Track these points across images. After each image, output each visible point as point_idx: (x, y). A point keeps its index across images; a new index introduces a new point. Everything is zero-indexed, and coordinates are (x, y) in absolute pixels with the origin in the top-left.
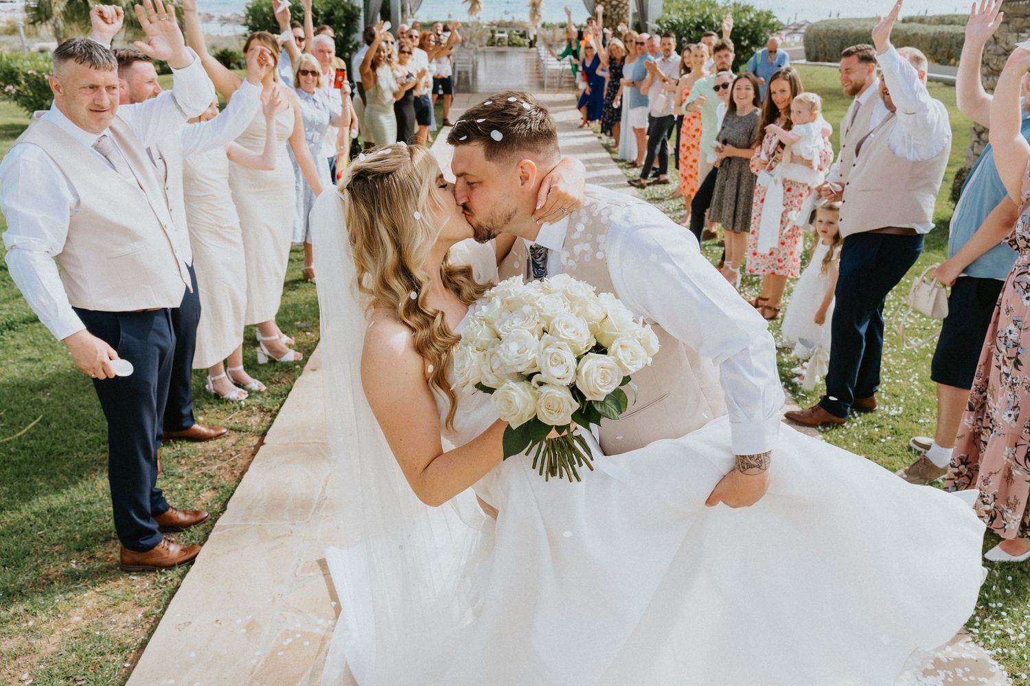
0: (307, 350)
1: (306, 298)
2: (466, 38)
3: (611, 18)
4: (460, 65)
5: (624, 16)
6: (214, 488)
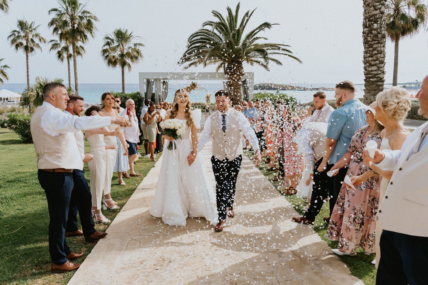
1: (122, 190)
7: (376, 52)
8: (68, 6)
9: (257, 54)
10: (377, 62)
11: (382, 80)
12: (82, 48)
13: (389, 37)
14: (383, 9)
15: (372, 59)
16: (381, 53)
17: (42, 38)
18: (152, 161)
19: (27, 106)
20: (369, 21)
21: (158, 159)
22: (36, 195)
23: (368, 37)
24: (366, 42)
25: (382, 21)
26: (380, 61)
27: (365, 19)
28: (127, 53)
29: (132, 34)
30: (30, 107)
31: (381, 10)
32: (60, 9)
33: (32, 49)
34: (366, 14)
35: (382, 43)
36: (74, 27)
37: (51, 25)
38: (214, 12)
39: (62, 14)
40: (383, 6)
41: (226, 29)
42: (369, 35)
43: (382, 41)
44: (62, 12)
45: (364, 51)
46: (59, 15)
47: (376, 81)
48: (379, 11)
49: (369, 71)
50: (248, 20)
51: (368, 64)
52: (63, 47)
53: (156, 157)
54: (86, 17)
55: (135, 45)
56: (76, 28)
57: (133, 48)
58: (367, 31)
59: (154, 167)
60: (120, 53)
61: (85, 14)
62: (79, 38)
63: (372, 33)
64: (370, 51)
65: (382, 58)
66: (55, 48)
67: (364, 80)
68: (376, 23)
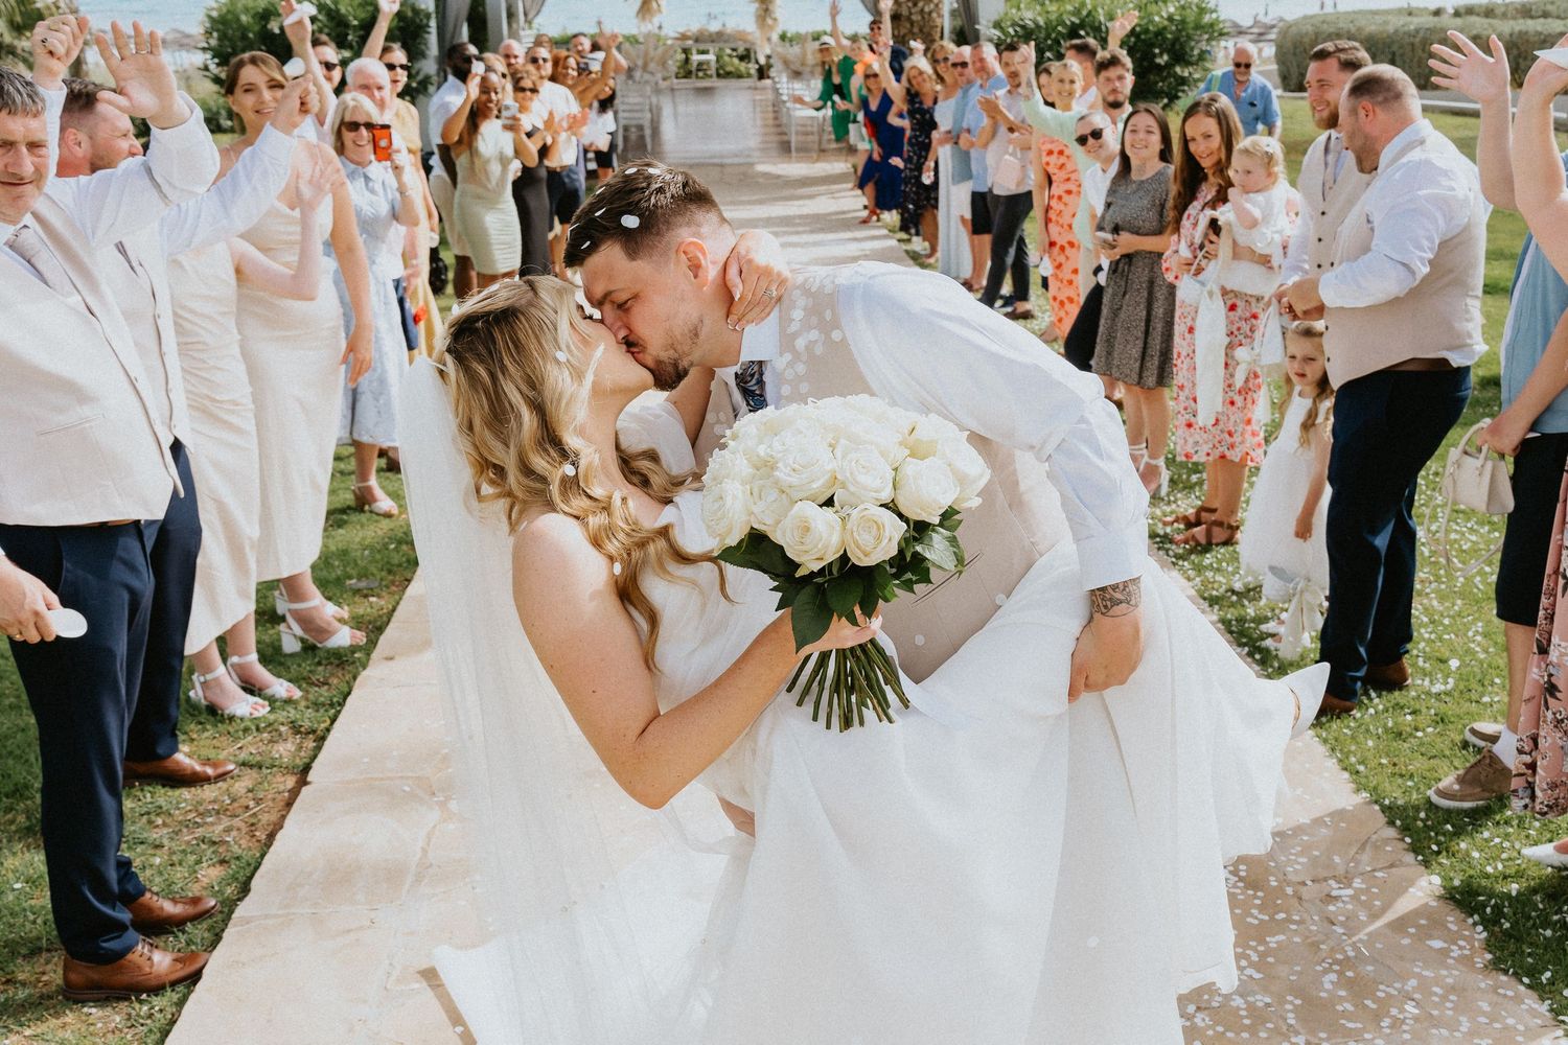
0: (375, 628)
1: (364, 539)
2: (636, 65)
3: (909, 19)
4: (626, 115)
6: (222, 862)
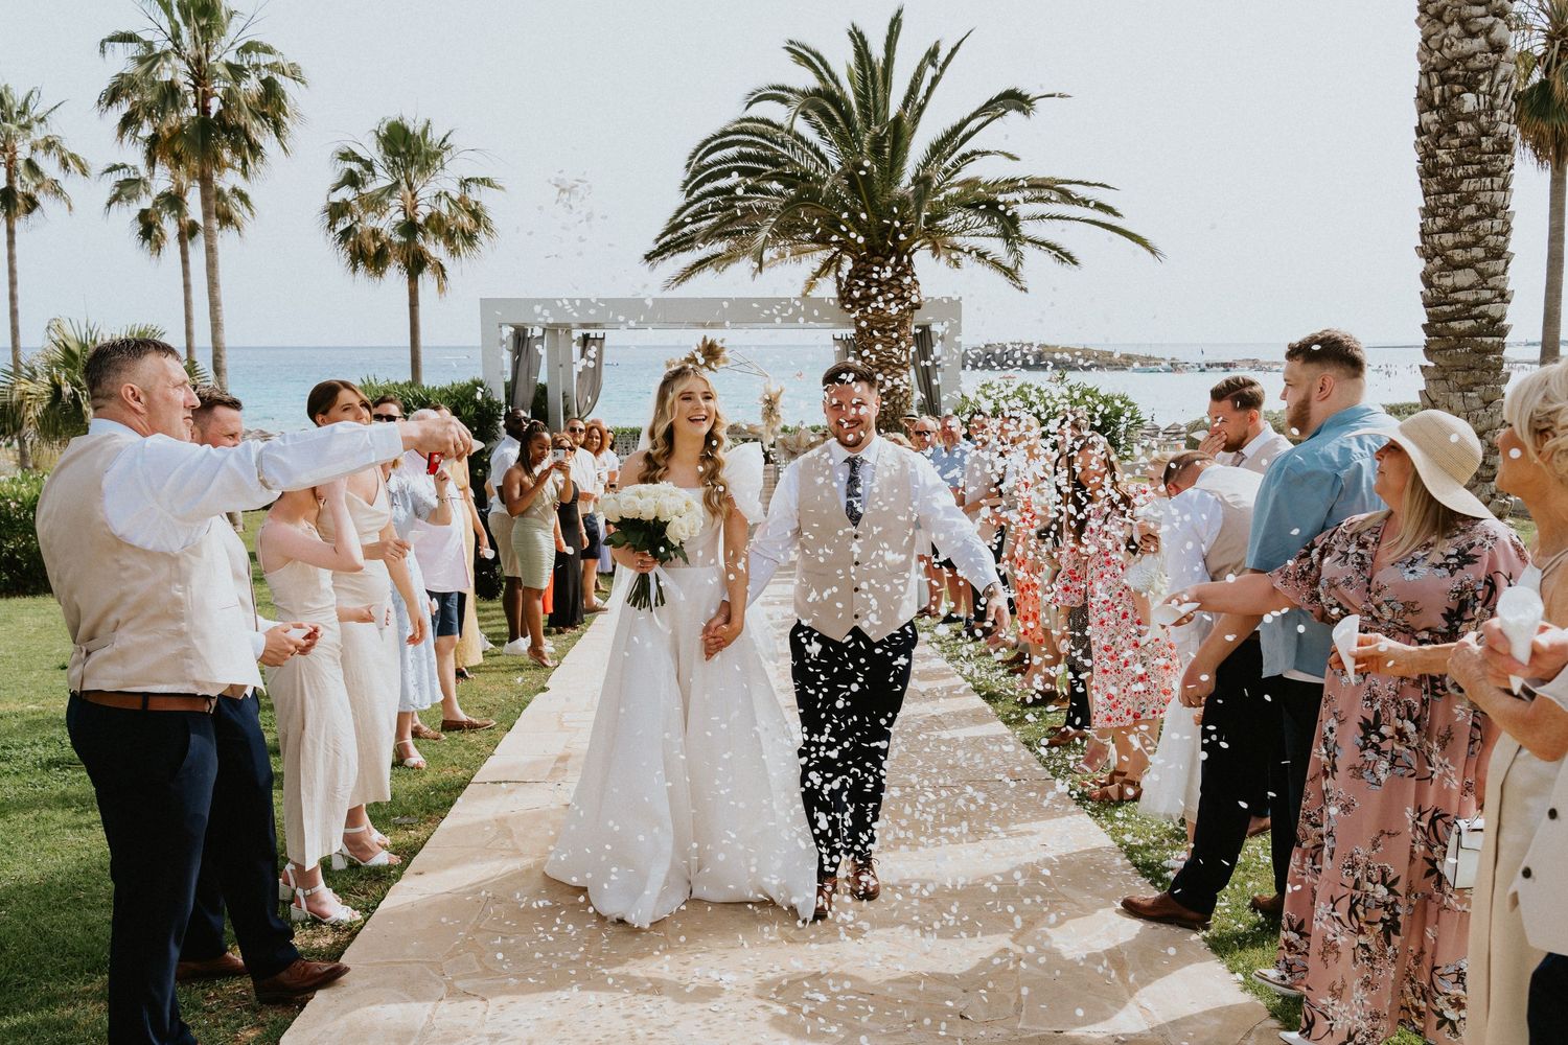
5: (904, 406)
7: (1470, 210)
8: (181, 23)
9: (974, 219)
10: (1478, 252)
11: (1496, 327)
12: (243, 197)
13: (1528, 150)
14: (1500, 31)
15: (1457, 239)
16: (1495, 217)
17: (73, 156)
18: (536, 667)
19: (13, 440)
20: (1443, 81)
21: (560, 659)
22: (50, 808)
23: (1439, 148)
24: (1430, 170)
25: (1496, 82)
26: (1487, 249)
27: (1425, 73)
28: (431, 216)
29: (448, 141)
30: (22, 442)
31: (1492, 35)
32: (146, 36)
33: (32, 204)
34: (1431, 51)
35: (1497, 174)
36: (205, 110)
37: (110, 104)
38: (793, 47)
39: (158, 56)
40: (1502, 22)
41: (847, 116)
42: (1443, 142)
43: (1498, 163)
44: (158, 49)
45: (1424, 205)
46: (141, 60)
47: (1473, 333)
48: (1482, 40)
49: (1444, 292)
50: (935, 80)
51: (1438, 261)
52: (162, 196)
53: (553, 650)
54: (257, 67)
55: (465, 183)
56: (213, 113)
57: (456, 197)
58: (1436, 122)
59: (544, 689)
60: (400, 217)
61: (255, 58)
62: (226, 155)
63: (1454, 132)
64: (1445, 205)
65: (1497, 234)
66: (129, 198)
67: (1424, 326)
68: (1471, 90)
